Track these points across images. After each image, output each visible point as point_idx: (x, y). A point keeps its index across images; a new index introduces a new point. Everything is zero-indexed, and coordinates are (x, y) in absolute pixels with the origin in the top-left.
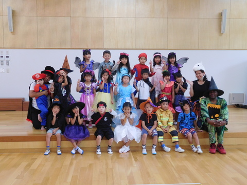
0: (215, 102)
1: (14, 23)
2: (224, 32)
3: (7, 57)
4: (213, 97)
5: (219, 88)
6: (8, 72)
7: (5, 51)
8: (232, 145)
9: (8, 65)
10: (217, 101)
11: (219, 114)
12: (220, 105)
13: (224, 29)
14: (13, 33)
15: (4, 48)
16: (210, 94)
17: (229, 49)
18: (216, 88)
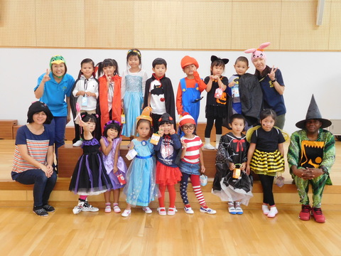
2: (320, 23)
4: (313, 129)
5: (324, 117)
10: (319, 136)
11: (322, 157)
12: (324, 141)
13: (321, 19)
16: (308, 125)
18: (319, 115)
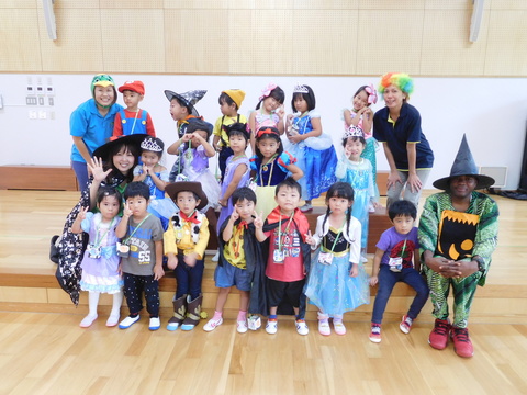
0: (465, 207)
1: (58, 22)
2: (475, 38)
3: (50, 89)
6: (53, 117)
7: (44, 77)
8: (502, 316)
9: (52, 104)
10: (471, 204)
11: (473, 240)
14: (57, 41)
15: (43, 72)
17: (483, 76)
